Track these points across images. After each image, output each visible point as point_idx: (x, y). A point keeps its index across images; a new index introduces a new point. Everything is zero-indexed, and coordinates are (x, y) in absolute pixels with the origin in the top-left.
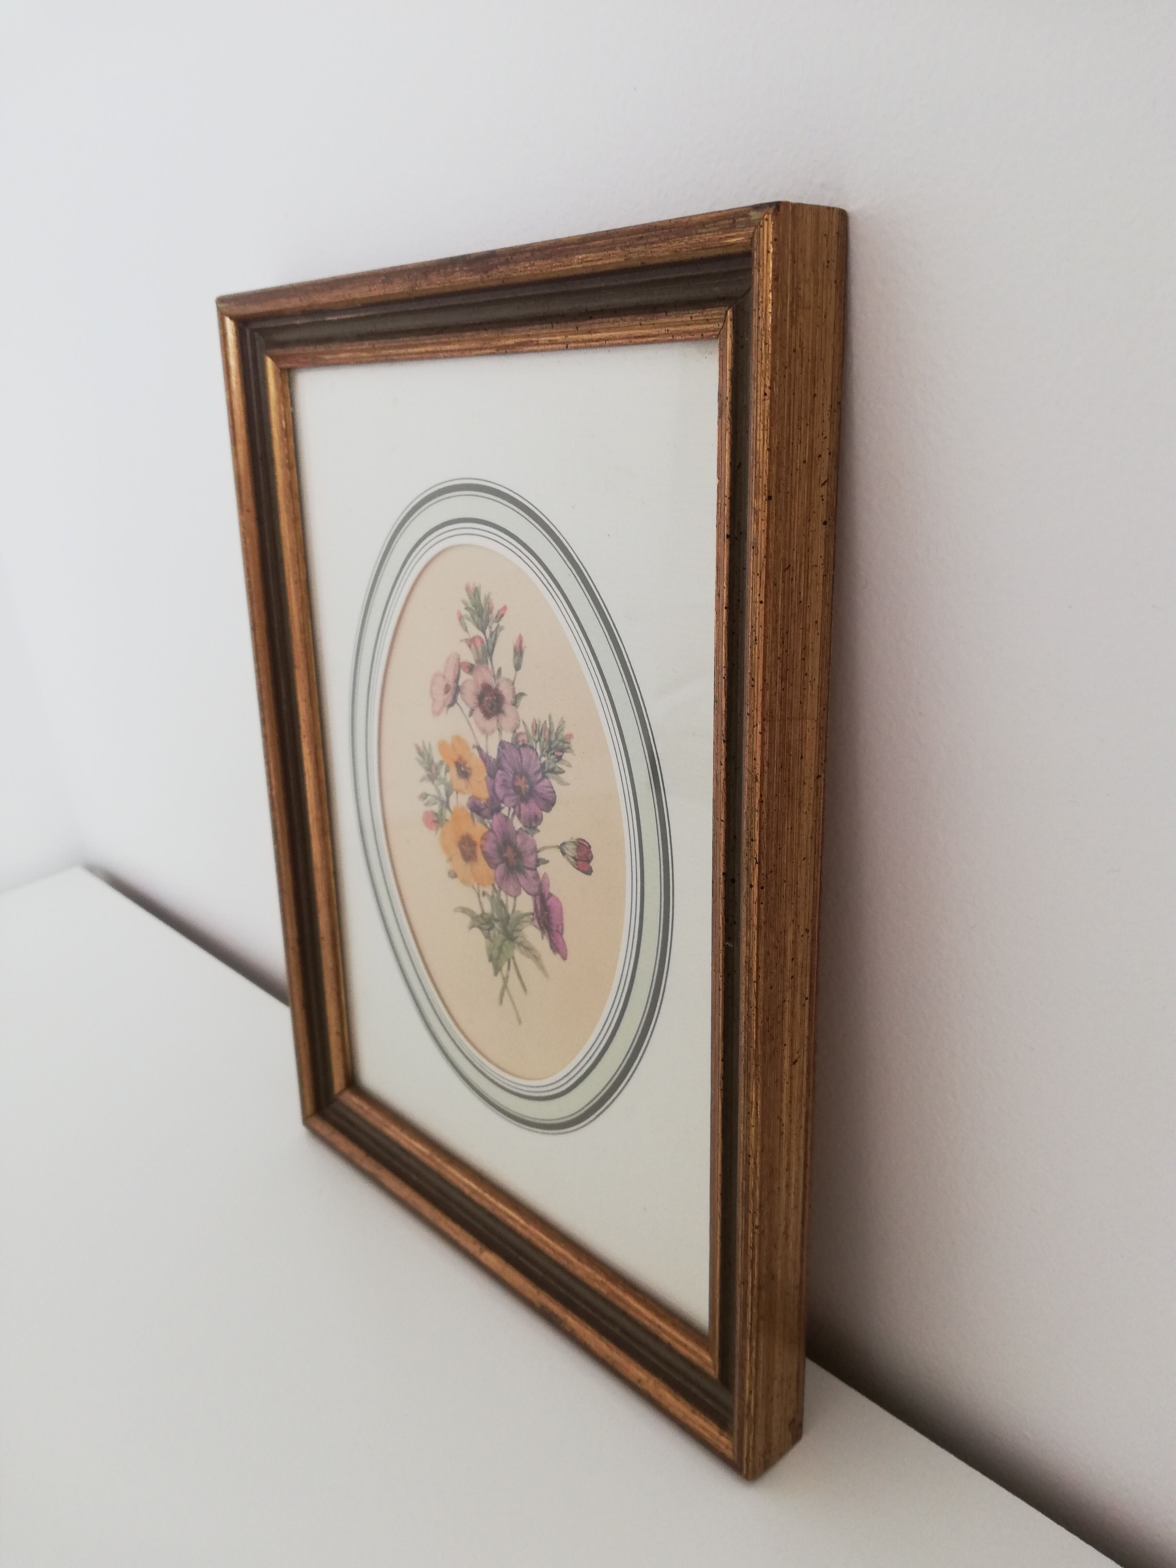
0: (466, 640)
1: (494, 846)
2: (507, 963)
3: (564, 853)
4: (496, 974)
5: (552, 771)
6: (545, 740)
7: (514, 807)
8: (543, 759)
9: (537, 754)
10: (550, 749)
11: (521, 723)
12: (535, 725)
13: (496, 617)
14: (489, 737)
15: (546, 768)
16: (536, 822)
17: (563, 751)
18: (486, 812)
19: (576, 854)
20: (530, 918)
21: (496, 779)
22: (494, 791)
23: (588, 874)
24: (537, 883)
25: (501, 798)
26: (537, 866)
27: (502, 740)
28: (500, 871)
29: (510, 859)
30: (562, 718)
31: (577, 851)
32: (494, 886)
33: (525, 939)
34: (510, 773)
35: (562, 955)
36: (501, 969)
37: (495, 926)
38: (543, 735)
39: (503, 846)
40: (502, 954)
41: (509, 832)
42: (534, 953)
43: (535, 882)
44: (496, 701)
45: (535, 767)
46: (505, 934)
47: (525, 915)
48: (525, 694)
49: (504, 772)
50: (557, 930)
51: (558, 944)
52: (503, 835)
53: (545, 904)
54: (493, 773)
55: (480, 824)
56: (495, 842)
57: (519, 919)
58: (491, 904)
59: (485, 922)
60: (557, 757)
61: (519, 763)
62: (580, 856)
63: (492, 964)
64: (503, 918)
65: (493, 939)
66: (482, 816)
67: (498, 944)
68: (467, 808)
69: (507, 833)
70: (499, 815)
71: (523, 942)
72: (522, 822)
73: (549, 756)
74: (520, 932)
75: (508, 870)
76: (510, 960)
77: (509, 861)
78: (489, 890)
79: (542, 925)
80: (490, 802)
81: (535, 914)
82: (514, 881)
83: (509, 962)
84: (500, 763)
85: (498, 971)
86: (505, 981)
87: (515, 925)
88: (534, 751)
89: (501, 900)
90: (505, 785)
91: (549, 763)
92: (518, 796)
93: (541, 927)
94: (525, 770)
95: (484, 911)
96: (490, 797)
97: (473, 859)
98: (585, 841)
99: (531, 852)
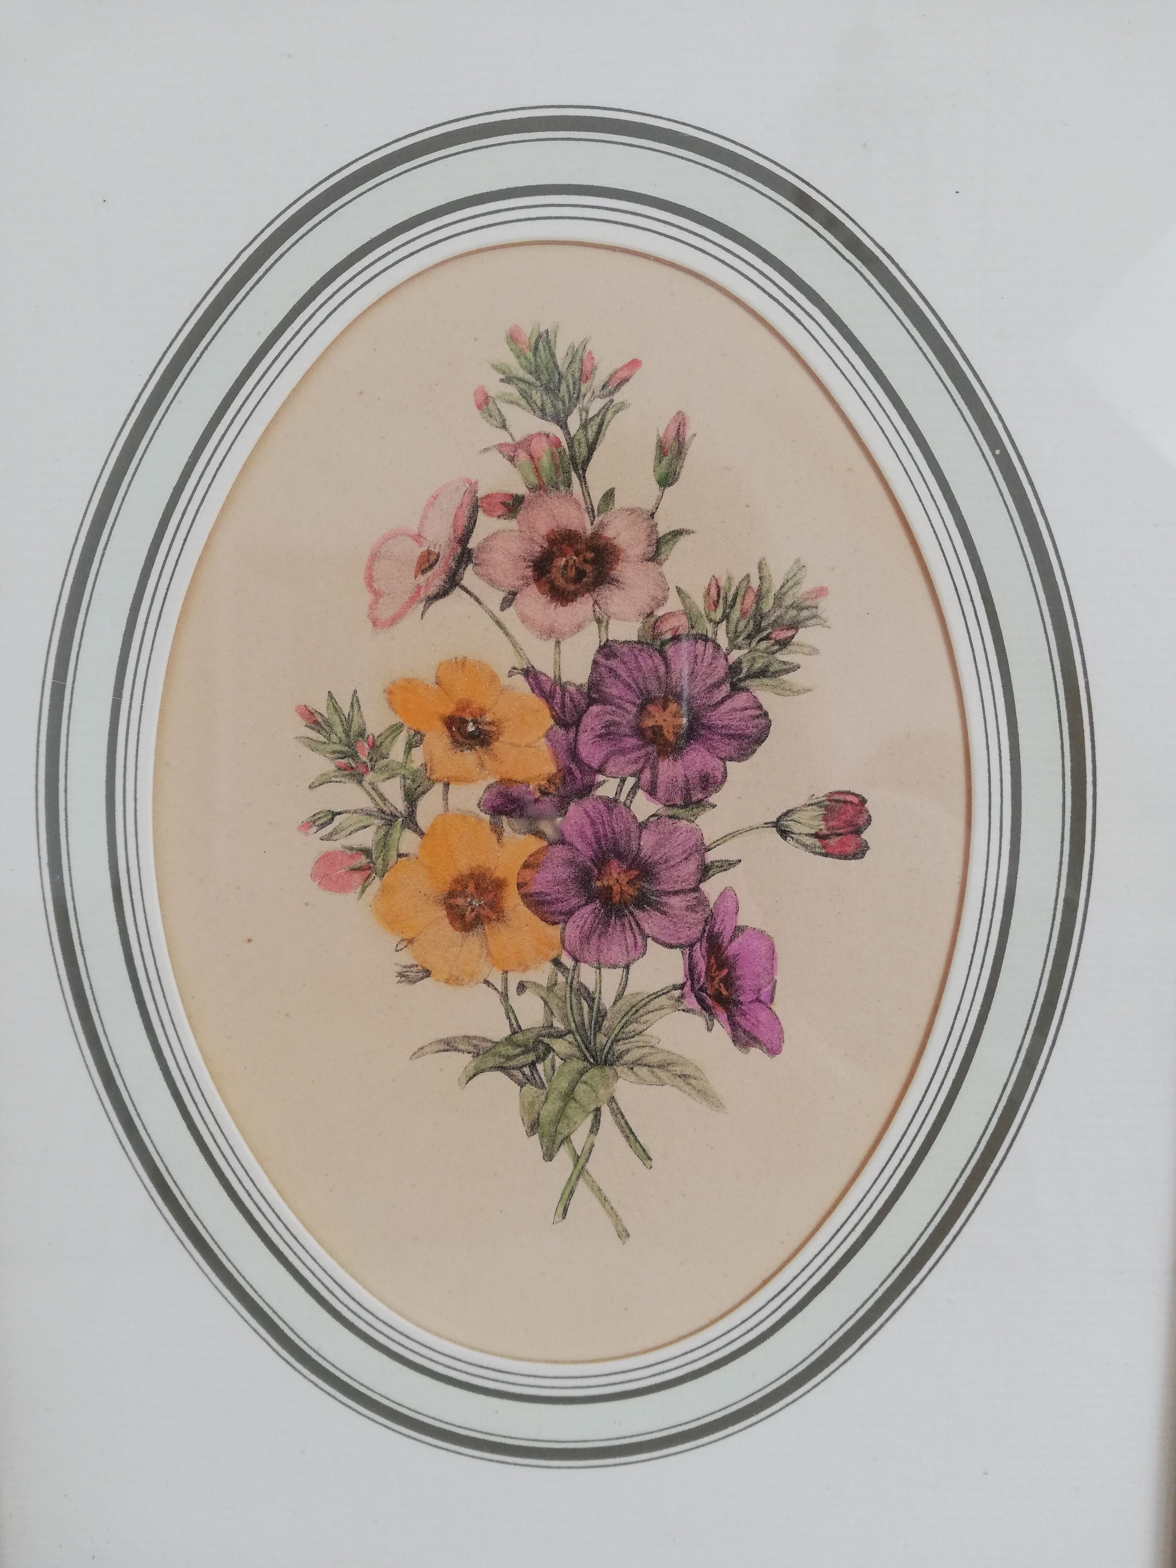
0: (501, 448)
1: (563, 873)
2: (591, 1117)
3: (784, 833)
4: (549, 1156)
5: (763, 673)
6: (743, 614)
7: (637, 774)
8: (735, 655)
9: (717, 647)
10: (758, 629)
11: (673, 593)
12: (713, 592)
13: (604, 387)
14: (563, 645)
15: (745, 670)
16: (704, 789)
17: (795, 626)
18: (547, 804)
19: (823, 827)
20: (672, 998)
21: (582, 728)
22: (573, 753)
23: (855, 856)
24: (700, 916)
25: (595, 765)
26: (700, 881)
27: (608, 640)
28: (581, 924)
29: (616, 888)
30: (798, 561)
31: (825, 819)
32: (557, 962)
33: (652, 1047)
34: (628, 706)
35: (769, 1046)
36: (567, 1139)
37: (553, 1050)
38: (738, 606)
39: (596, 865)
40: (573, 1104)
41: (617, 830)
42: (679, 1070)
43: (694, 915)
44: (593, 562)
45: (709, 676)
46: (588, 1055)
47: (657, 995)
48: (688, 532)
49: (609, 708)
50: (754, 998)
51: (757, 1026)
52: (598, 841)
53: (722, 954)
54: (574, 716)
55: (522, 837)
56: (571, 863)
57: (637, 1011)
58: (546, 1003)
59: (523, 1049)
60: (777, 642)
61: (659, 678)
62: (833, 827)
63: (536, 1136)
64: (583, 1024)
65: (544, 1080)
66: (529, 817)
67: (563, 1084)
68: (477, 811)
69: (610, 835)
70: (588, 803)
71: (644, 1056)
72: (659, 800)
73: (754, 644)
74: (637, 1038)
75: (609, 914)
76: (598, 1110)
77: (611, 893)
78: (542, 974)
79: (709, 1001)
80: (558, 781)
81: (689, 983)
82: (623, 931)
83: (596, 1116)
84: (598, 691)
85: (556, 1146)
86: (582, 1161)
87: (623, 1027)
88: (710, 645)
89: (581, 984)
90: (609, 734)
91: (754, 659)
92: (650, 749)
93: (705, 1007)
94: (679, 689)
95: (519, 1027)
96: (559, 771)
97: (490, 920)
98: (849, 793)
99: (685, 856)
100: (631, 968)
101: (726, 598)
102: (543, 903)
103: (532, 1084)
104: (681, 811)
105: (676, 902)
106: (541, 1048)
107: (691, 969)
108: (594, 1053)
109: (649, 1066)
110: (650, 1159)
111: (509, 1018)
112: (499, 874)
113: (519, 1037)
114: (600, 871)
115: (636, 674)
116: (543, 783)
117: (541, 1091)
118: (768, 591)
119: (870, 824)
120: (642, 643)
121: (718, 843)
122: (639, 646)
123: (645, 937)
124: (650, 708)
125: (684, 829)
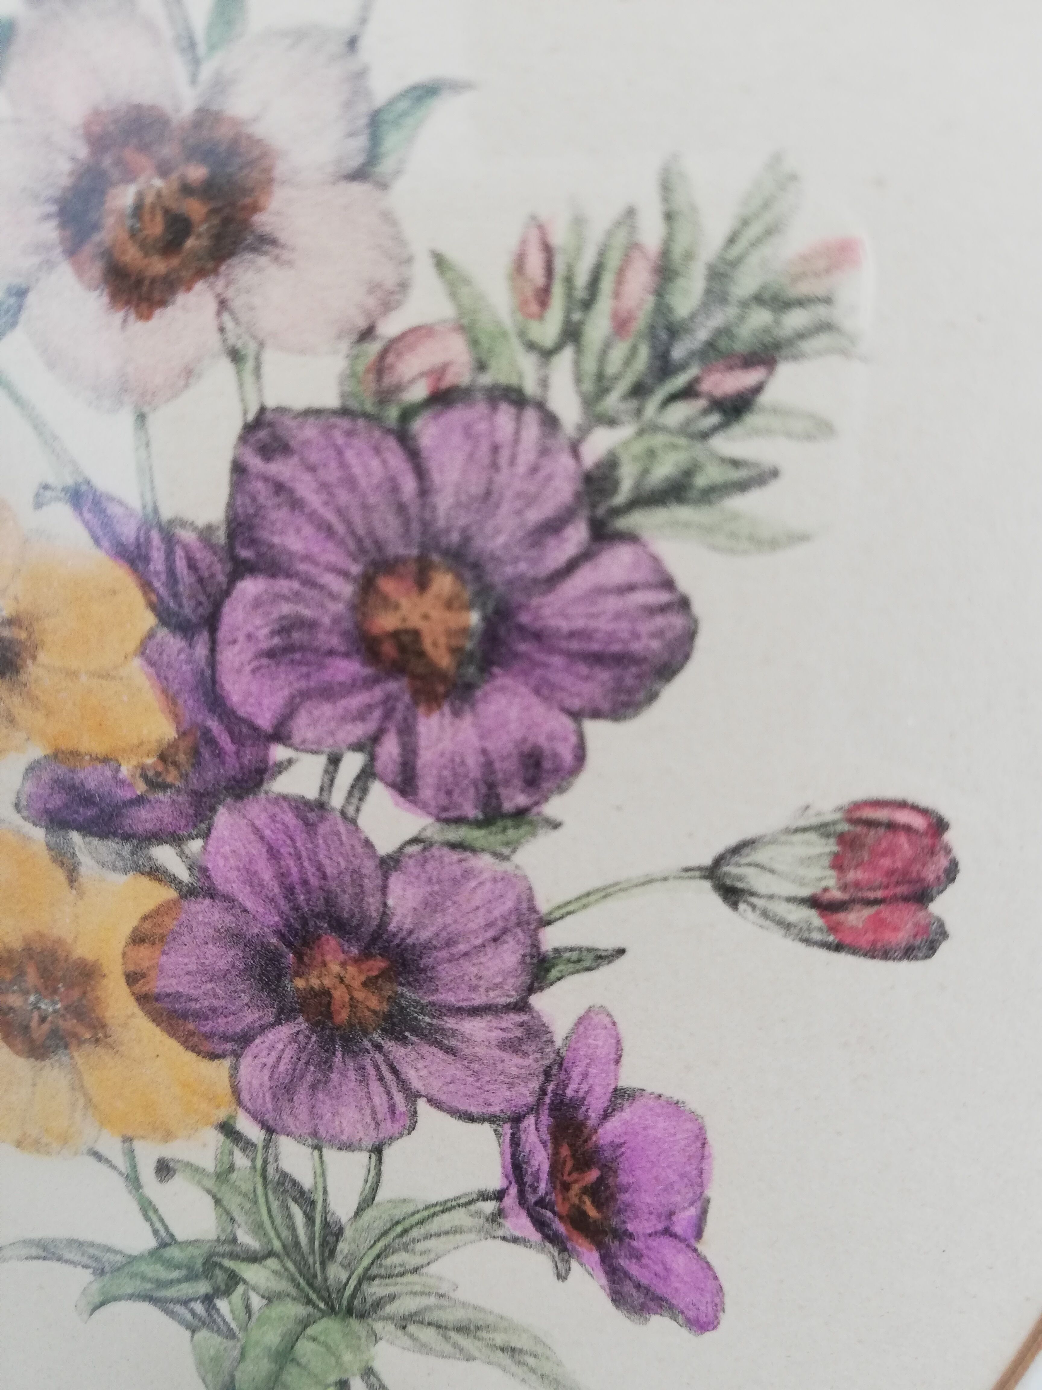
1: (220, 957)
3: (733, 894)
5: (677, 491)
6: (621, 324)
7: (369, 745)
8: (600, 442)
9: (551, 421)
10: (663, 367)
11: (424, 270)
14: (155, 422)
15: (627, 484)
16: (530, 784)
17: (766, 355)
18: (165, 810)
19: (832, 883)
20: (478, 1213)
21: (223, 633)
22: (210, 693)
23: (909, 953)
24: (534, 1062)
25: (265, 721)
26: (531, 990)
27: (262, 410)
28: (271, 1060)
29: (339, 994)
30: (776, 159)
31: (838, 864)
32: (227, 1128)
33: (442, 1296)
34: (331, 580)
35: (691, 1314)
37: (245, 1282)
38: (604, 304)
39: (289, 945)
41: (330, 870)
42: (499, 1339)
43: (518, 1060)
45: (531, 500)
46: (314, 1296)
47: (446, 1207)
48: (456, 87)
49: (283, 585)
50: (660, 1227)
51: (665, 1279)
52: (289, 891)
53: (586, 1141)
54: (200, 604)
56: (234, 937)
57: (405, 1231)
58: (218, 1202)
59: (183, 1272)
60: (717, 404)
61: (401, 508)
62: (857, 885)
64: (297, 1244)
65: (233, 1325)
66: (127, 837)
67: (270, 1337)
68: (17, 819)
69: (314, 882)
70: (257, 809)
71: (427, 1309)
72: (424, 807)
73: (650, 411)
74: (409, 1278)
75: (327, 1045)
77: (329, 1003)
78: (200, 1150)
79: (560, 1227)
80: (182, 758)
81: (513, 1191)
82: (364, 1080)
84: (253, 542)
87: (378, 1256)
88: (531, 416)
89: (284, 1175)
90: (289, 649)
91: (651, 454)
92: (392, 686)
93: (551, 1238)
94: (455, 537)
95: (172, 1236)
96: (183, 734)
97: (80, 1042)
98: (903, 805)
99: (491, 933)
100: (388, 1153)
101: (569, 280)
102: (185, 1015)
103: (211, 1330)
105: (477, 1030)
106: (220, 1276)
107: (517, 1165)
108: (326, 1295)
109: (439, 1327)
111: (148, 1219)
112: (83, 952)
113: (173, 1253)
114: (300, 957)
115: (343, 497)
116: (150, 761)
117: (229, 1343)
118: (689, 256)
119: (953, 879)
120: (353, 413)
121: (570, 908)
122: (345, 423)
124: (387, 585)
125: (486, 875)
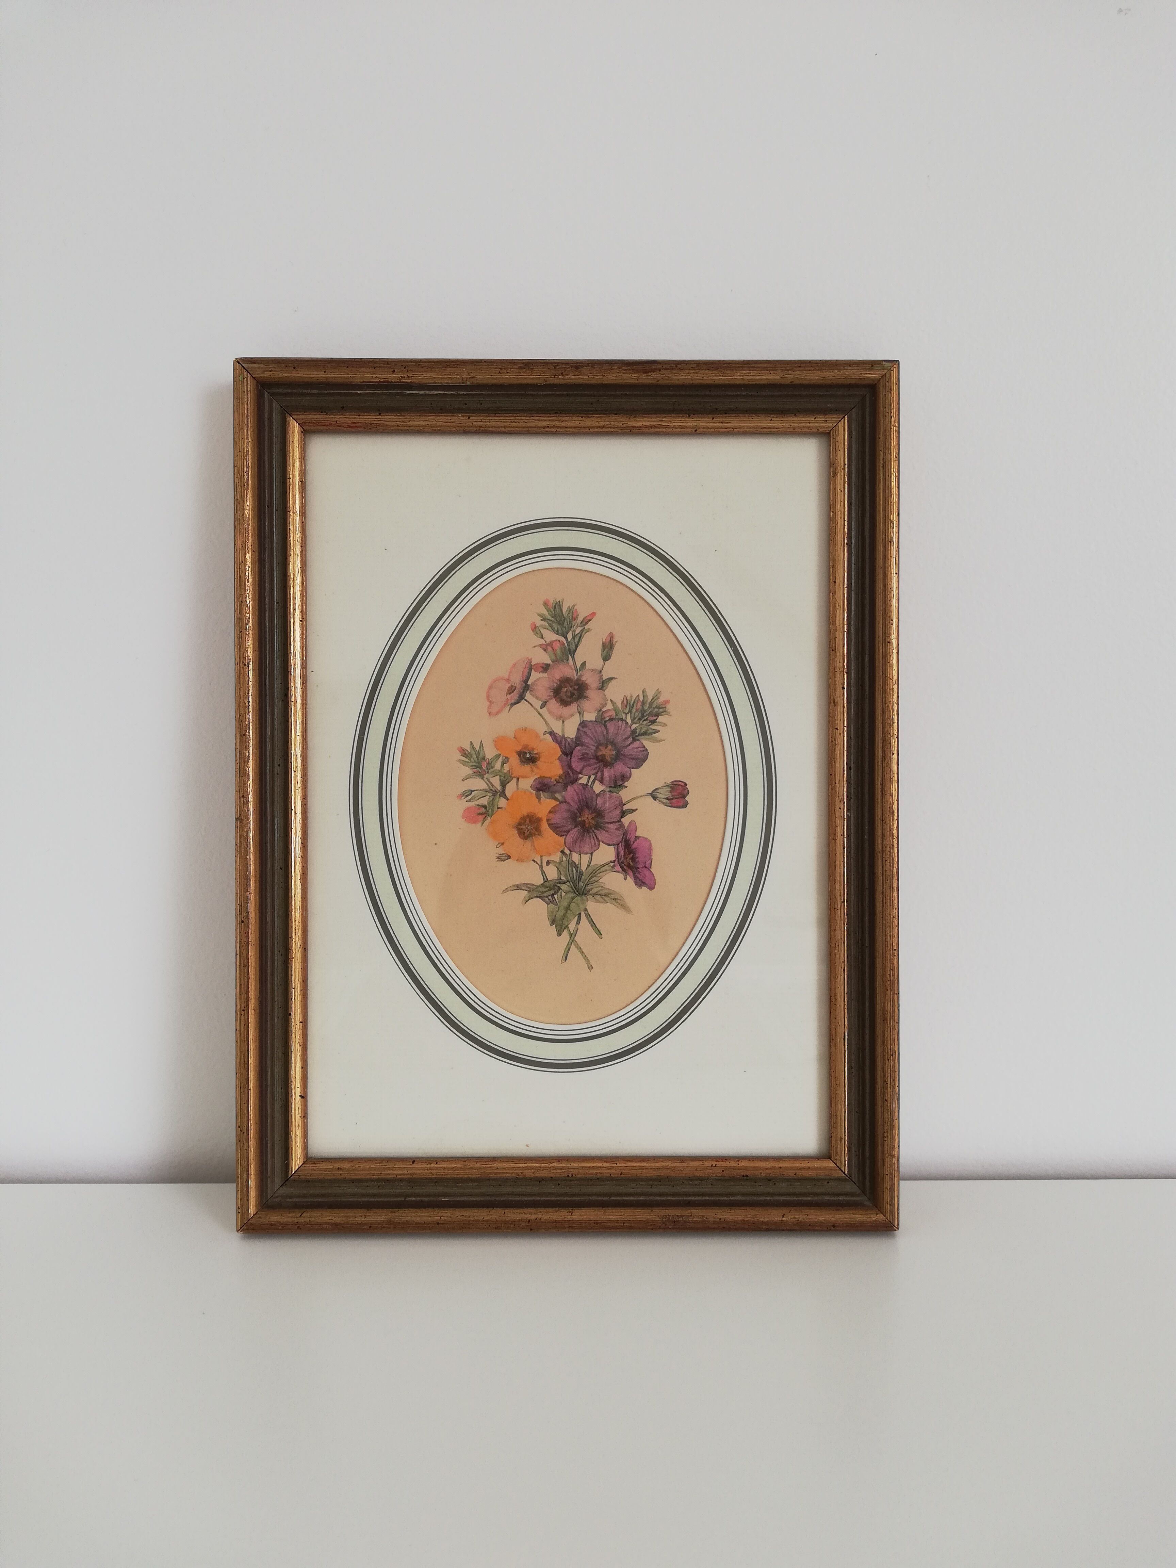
0: (541, 646)
1: (566, 815)
2: (576, 918)
3: (655, 798)
4: (559, 934)
5: (645, 734)
6: (637, 710)
7: (595, 774)
8: (634, 726)
9: (627, 723)
10: (643, 716)
11: (609, 702)
12: (625, 701)
13: (581, 623)
14: (565, 722)
15: (638, 732)
16: (622, 780)
17: (657, 715)
18: (559, 787)
19: (670, 795)
20: (610, 866)
21: (573, 755)
22: (570, 766)
23: (683, 807)
24: (621, 832)
25: (578, 771)
26: (621, 818)
27: (583, 721)
28: (572, 836)
29: (587, 821)
30: (658, 690)
31: (671, 792)
32: (562, 852)
33: (602, 887)
34: (592, 747)
35: (650, 886)
36: (567, 927)
37: (561, 889)
38: (635, 707)
39: (579, 811)
40: (569, 912)
41: (587, 797)
42: (613, 896)
43: (619, 832)
44: (578, 689)
45: (624, 735)
46: (576, 891)
47: (604, 865)
48: (615, 678)
49: (584, 748)
50: (644, 866)
51: (645, 878)
52: (580, 802)
53: (630, 848)
54: (570, 751)
55: (548, 800)
56: (568, 811)
57: (596, 872)
58: (558, 869)
59: (548, 888)
60: (651, 721)
61: (604, 735)
62: (674, 795)
63: (554, 926)
64: (574, 878)
65: (557, 902)
66: (551, 792)
67: (565, 904)
68: (531, 789)
69: (584, 799)
70: (575, 786)
71: (599, 891)
72: (604, 785)
73: (641, 722)
74: (596, 883)
75: (584, 832)
76: (580, 914)
77: (585, 823)
78: (556, 857)
79: (625, 867)
80: (563, 777)
81: (617, 860)
82: (590, 839)
83: (579, 917)
84: (580, 741)
85: (562, 930)
86: (573, 936)
87: (590, 879)
88: (624, 722)
89: (573, 861)
90: (584, 758)
91: (641, 728)
92: (600, 764)
93: (624, 870)
94: (612, 740)
95: (547, 879)
96: (564, 773)
97: (535, 835)
98: (680, 781)
99: (615, 807)
100: (593, 854)
101: (630, 704)
102: (557, 827)
103: (552, 904)
104: (613, 789)
105: (611, 826)
106: (556, 888)
107: (618, 854)
108: (578, 890)
109: (601, 895)
110: (601, 935)
111: (543, 876)
112: (539, 815)
113: (547, 884)
114: (580, 814)
115: (595, 734)
116: (557, 778)
117: (556, 906)
118: (646, 701)
119: (688, 794)
120: (597, 721)
121: (628, 802)
122: (596, 723)
123: (599, 841)
124: (600, 747)
125: (615, 797)
